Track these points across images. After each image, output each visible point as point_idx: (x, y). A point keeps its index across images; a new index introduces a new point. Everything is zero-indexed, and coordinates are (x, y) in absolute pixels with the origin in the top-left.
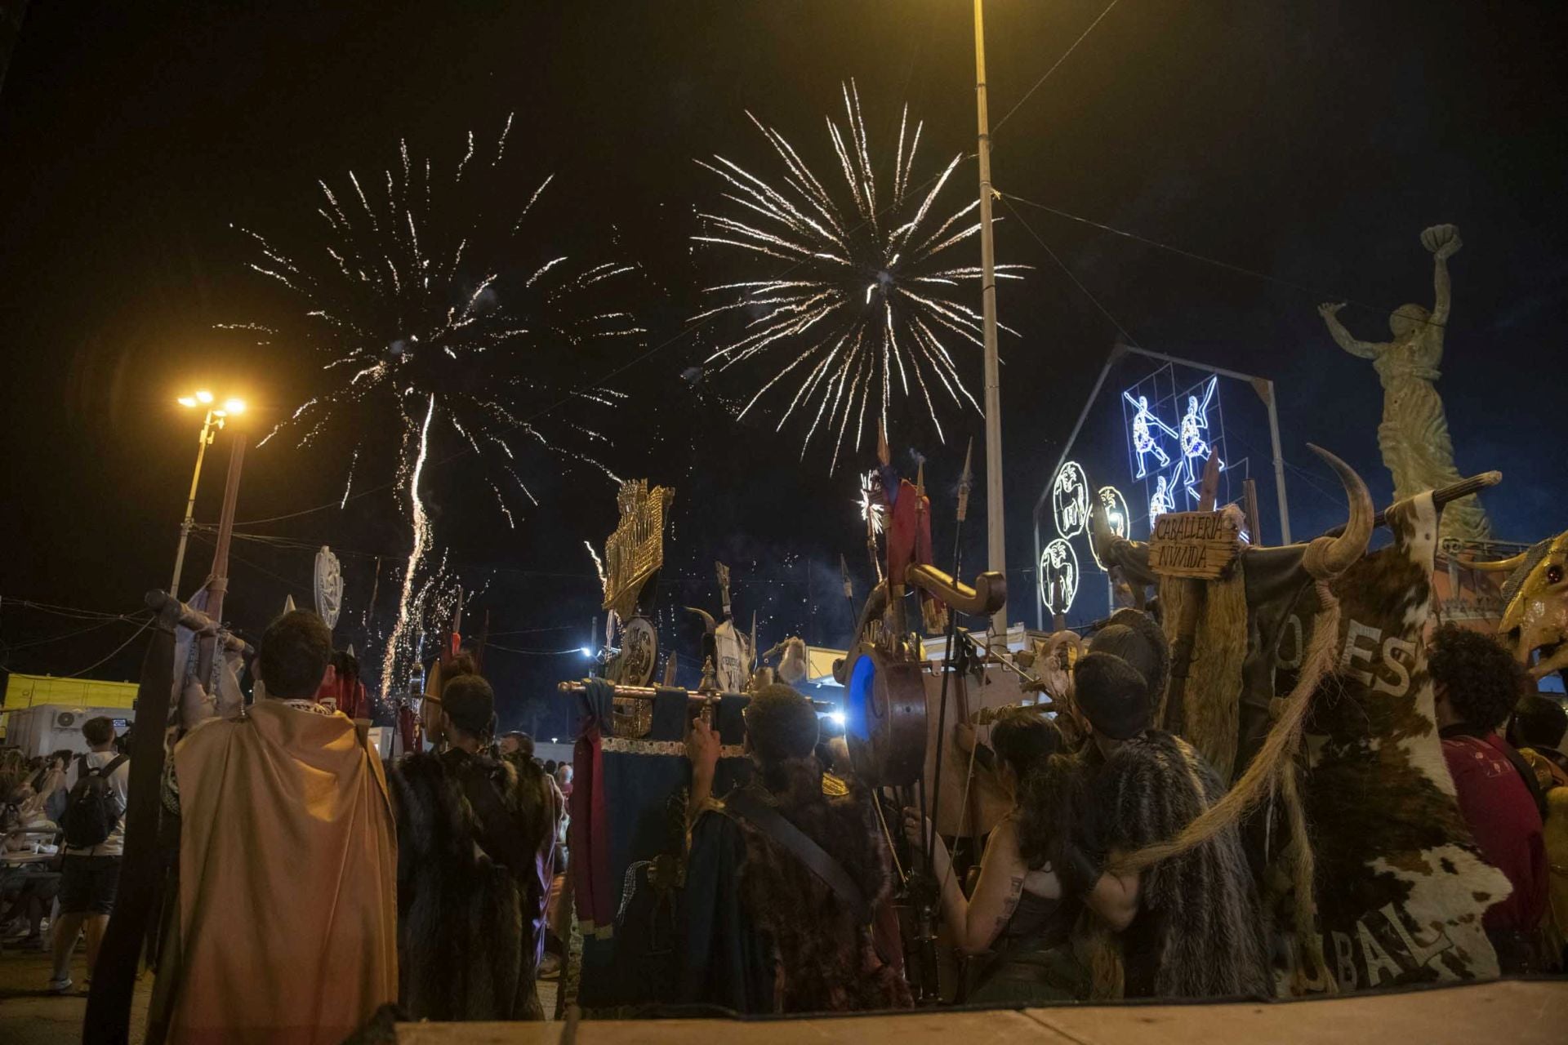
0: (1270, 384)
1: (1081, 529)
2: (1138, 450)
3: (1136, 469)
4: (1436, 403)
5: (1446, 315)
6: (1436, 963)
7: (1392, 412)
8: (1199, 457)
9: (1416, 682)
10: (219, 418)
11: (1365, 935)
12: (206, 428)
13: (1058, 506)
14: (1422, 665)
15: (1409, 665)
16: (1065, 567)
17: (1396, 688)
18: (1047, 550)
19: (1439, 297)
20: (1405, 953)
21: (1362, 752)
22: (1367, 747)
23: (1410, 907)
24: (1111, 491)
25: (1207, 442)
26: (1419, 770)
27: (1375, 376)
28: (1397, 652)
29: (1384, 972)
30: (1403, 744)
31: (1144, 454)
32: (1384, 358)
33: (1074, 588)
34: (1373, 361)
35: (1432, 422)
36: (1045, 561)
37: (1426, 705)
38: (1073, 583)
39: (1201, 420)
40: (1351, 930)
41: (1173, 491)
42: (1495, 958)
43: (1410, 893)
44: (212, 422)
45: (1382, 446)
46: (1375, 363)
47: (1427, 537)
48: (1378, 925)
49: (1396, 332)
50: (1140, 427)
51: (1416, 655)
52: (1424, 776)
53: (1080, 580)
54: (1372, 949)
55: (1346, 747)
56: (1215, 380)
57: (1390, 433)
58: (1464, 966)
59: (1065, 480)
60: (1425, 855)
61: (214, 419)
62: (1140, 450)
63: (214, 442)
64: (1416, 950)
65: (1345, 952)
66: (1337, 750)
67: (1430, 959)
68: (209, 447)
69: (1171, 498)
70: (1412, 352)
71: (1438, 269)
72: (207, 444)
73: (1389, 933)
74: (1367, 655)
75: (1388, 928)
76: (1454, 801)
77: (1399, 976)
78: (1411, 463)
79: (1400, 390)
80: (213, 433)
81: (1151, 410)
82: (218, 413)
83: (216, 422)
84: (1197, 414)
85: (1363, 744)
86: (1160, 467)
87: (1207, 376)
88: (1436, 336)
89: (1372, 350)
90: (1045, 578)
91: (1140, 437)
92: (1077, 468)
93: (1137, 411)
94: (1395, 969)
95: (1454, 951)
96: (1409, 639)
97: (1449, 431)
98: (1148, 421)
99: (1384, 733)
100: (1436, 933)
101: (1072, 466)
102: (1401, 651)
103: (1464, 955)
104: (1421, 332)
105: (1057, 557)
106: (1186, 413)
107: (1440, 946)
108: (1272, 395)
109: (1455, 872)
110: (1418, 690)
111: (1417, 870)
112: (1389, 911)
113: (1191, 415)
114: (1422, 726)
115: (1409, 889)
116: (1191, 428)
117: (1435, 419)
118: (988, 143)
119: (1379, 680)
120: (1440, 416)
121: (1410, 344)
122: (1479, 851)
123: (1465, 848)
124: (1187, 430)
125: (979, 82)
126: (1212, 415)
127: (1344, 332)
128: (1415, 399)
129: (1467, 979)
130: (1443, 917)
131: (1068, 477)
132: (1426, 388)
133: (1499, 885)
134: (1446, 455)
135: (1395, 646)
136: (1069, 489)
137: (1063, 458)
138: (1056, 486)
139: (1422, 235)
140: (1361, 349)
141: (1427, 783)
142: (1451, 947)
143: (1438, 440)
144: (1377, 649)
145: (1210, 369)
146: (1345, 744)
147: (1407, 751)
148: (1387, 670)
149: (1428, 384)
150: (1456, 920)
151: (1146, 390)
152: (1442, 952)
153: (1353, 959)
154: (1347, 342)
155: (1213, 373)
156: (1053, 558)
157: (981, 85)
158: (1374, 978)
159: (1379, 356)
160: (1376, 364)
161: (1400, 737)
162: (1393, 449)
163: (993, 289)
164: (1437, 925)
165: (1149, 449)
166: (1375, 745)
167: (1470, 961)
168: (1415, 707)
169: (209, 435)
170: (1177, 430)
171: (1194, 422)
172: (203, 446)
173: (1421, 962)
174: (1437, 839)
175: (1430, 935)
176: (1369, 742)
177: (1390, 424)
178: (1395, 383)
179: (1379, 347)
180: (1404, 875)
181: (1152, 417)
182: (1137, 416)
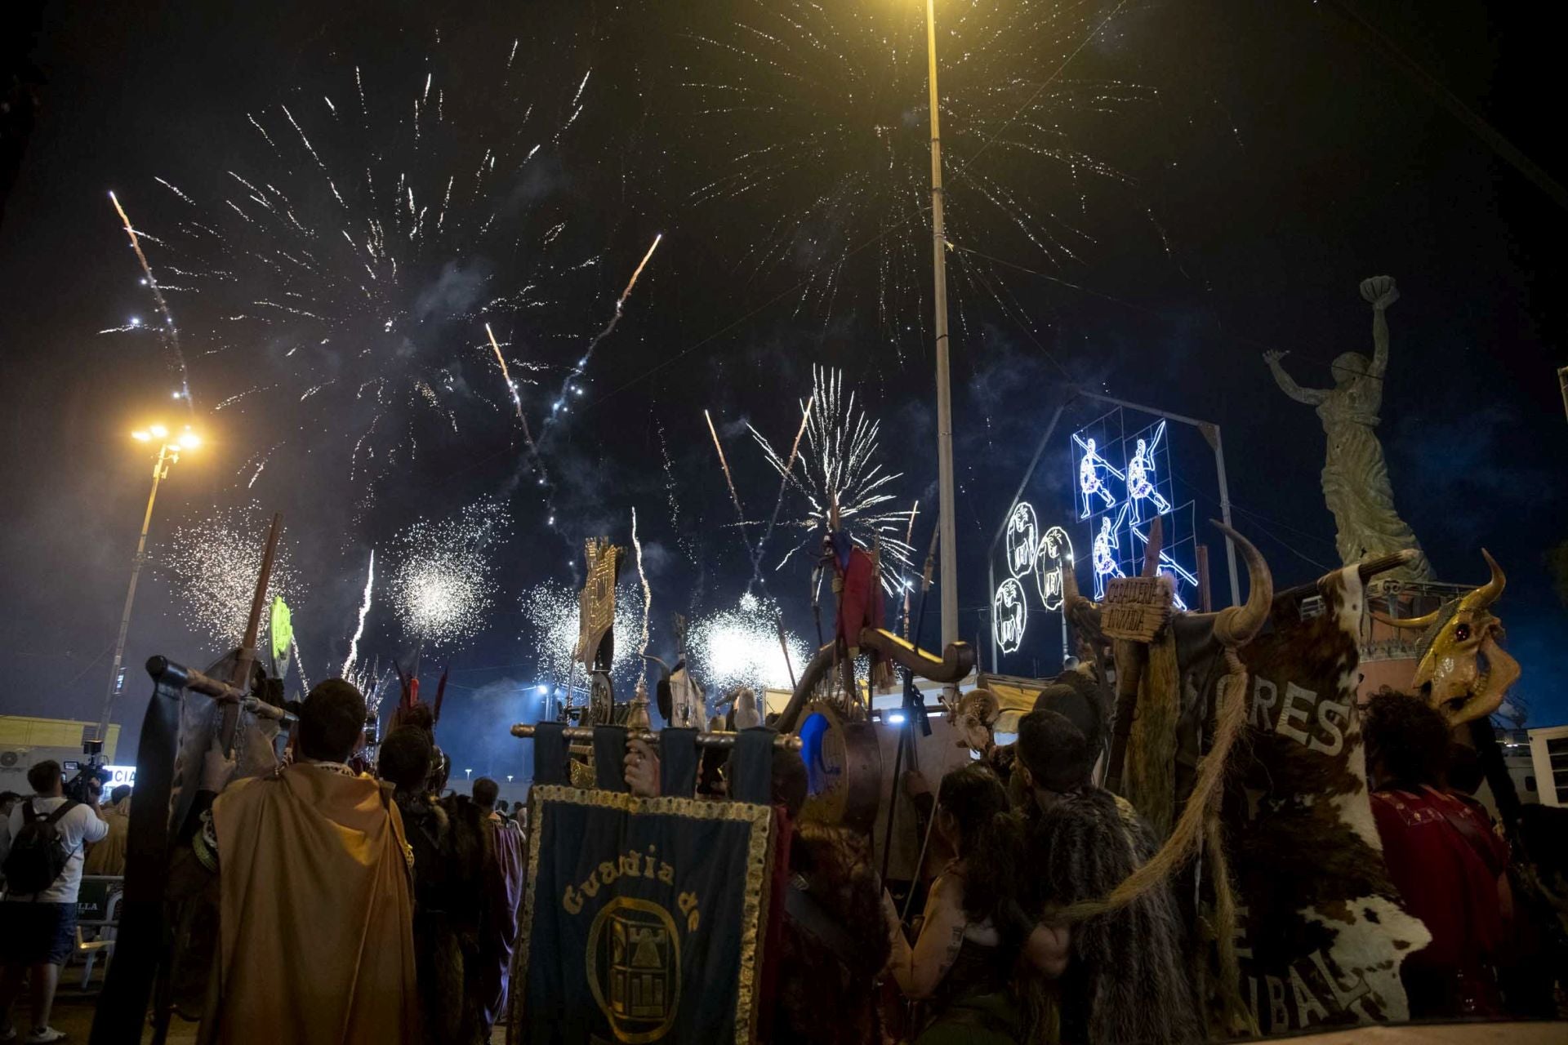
0: (1217, 428)
1: (1030, 568)
2: (1084, 491)
3: (1081, 509)
4: (1375, 449)
5: (1385, 363)
6: (1356, 1007)
7: (1334, 457)
8: (1146, 499)
9: (1349, 742)
10: (173, 453)
11: (1296, 980)
12: (160, 462)
13: (1011, 546)
14: (1355, 728)
15: (1343, 726)
16: (1015, 606)
17: (1330, 748)
18: (1001, 589)
19: (1378, 347)
20: (1330, 997)
21: (1297, 807)
22: (1301, 803)
23: (1336, 954)
24: (1059, 531)
25: (1153, 484)
26: (1348, 826)
27: (1318, 422)
28: (1332, 714)
29: (1312, 1014)
30: (1336, 800)
31: (1089, 495)
32: (1327, 404)
33: (1022, 627)
34: (1316, 406)
35: (1373, 466)
36: (999, 600)
37: (1357, 763)
38: (1022, 621)
39: (1149, 462)
40: (1284, 976)
41: (1119, 531)
42: (1406, 1003)
43: (1335, 941)
44: (165, 456)
45: (1325, 490)
46: (1317, 409)
47: (1355, 607)
48: (1306, 970)
49: (1338, 379)
50: (1087, 469)
51: (1349, 717)
52: (1353, 831)
53: (1028, 620)
54: (1302, 993)
55: (1282, 802)
56: (1164, 423)
57: (1334, 477)
58: (1379, 1011)
59: (1018, 520)
60: (1350, 905)
61: (168, 453)
62: (1087, 489)
63: (168, 476)
64: (1339, 994)
65: (1277, 995)
66: (1273, 805)
67: (1350, 1004)
68: (162, 482)
69: (1115, 538)
70: (1352, 398)
71: (1376, 319)
72: (160, 478)
73: (1317, 978)
74: (1303, 716)
75: (1316, 973)
76: (1380, 855)
77: (1325, 1018)
78: (1353, 506)
79: (1342, 435)
80: (167, 468)
81: (1100, 452)
82: (172, 448)
83: (171, 456)
84: (1145, 457)
85: (1298, 800)
86: (1105, 508)
87: (1154, 420)
88: (1376, 385)
89: (1315, 397)
90: (998, 618)
91: (1086, 479)
92: (1029, 508)
93: (1085, 453)
94: (1322, 1012)
95: (1371, 996)
96: (1343, 702)
97: (1388, 475)
98: (1095, 462)
99: (1318, 790)
100: (1356, 978)
101: (1025, 506)
102: (1335, 713)
103: (1379, 998)
104: (1362, 379)
105: (1009, 596)
106: (1134, 455)
107: (1358, 992)
108: (1219, 439)
109: (1377, 921)
110: (1351, 750)
111: (1341, 919)
112: (1316, 956)
113: (1139, 458)
114: (1352, 785)
115: (1334, 937)
116: (1138, 471)
117: (1376, 464)
118: (941, 196)
119: (1314, 739)
120: (1379, 461)
121: (1351, 391)
122: (1403, 902)
123: (1389, 899)
124: (1134, 472)
125: (933, 137)
126: (1160, 457)
127: (1287, 378)
128: (1355, 445)
129: (1382, 1021)
130: (1362, 963)
131: (1021, 518)
132: (1366, 432)
133: (1418, 935)
134: (1386, 499)
135: (1330, 708)
136: (1021, 528)
137: (1017, 499)
138: (1010, 526)
139: (1361, 286)
140: (1304, 395)
141: (1356, 838)
142: (1369, 992)
143: (1378, 485)
144: (1313, 711)
145: (1158, 413)
146: (1281, 799)
147: (1338, 808)
148: (1322, 730)
149: (1368, 430)
150: (1375, 966)
152: (1361, 997)
153: (1285, 1003)
154: (1291, 389)
155: (1160, 417)
156: (1005, 597)
157: (935, 140)
158: (1304, 1020)
159: (1321, 402)
160: (1319, 410)
161: (1332, 794)
162: (1336, 492)
163: (947, 338)
164: (1358, 972)
165: (1095, 490)
166: (1308, 801)
167: (1384, 1005)
168: (1348, 765)
169: (163, 470)
170: (1124, 472)
171: (1141, 464)
172: (157, 481)
173: (1343, 1005)
174: (1363, 889)
175: (1351, 981)
176: (1303, 798)
177: (1333, 469)
178: (1337, 428)
179: (1321, 394)
180: (1330, 924)
181: (1099, 459)
182: (1085, 458)
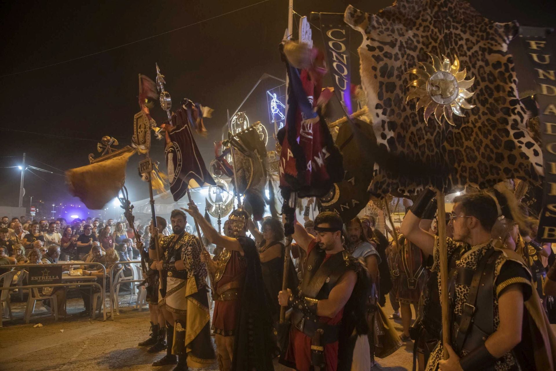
2: (273, 112)
3: (272, 119)
24: (261, 125)
31: (275, 114)
50: (274, 104)
81: (278, 98)
86: (281, 120)
91: (273, 108)
93: (272, 98)
98: (276, 102)
137: (237, 110)
151: (276, 91)
165: (277, 112)
181: (278, 101)
182: (272, 100)
